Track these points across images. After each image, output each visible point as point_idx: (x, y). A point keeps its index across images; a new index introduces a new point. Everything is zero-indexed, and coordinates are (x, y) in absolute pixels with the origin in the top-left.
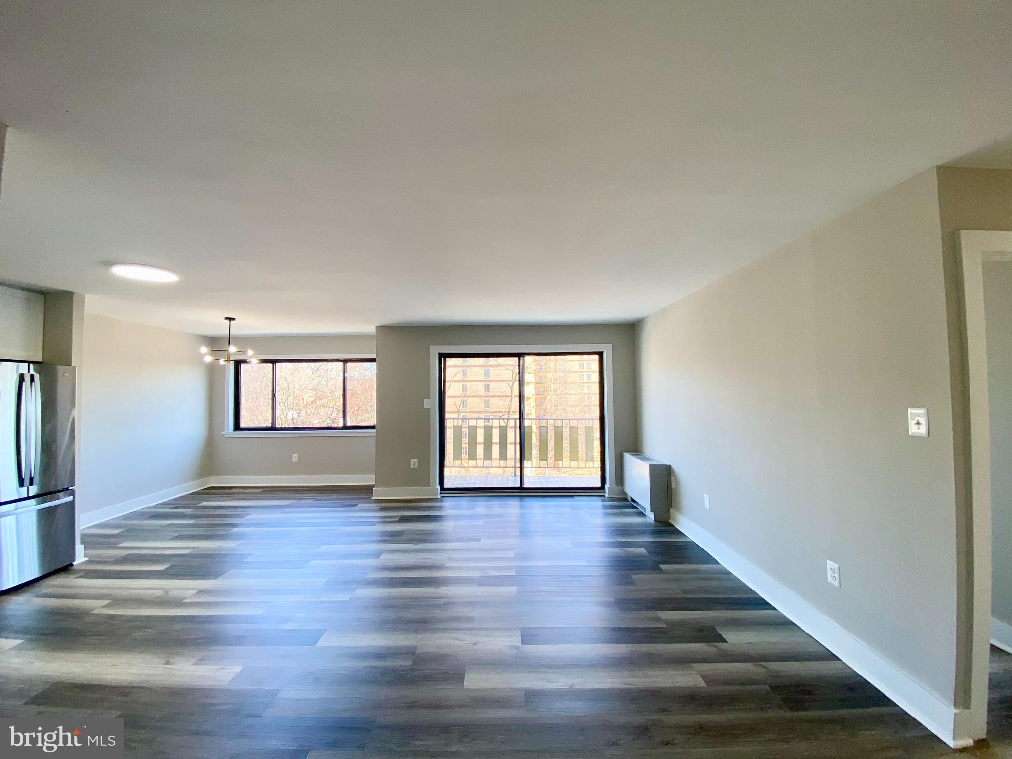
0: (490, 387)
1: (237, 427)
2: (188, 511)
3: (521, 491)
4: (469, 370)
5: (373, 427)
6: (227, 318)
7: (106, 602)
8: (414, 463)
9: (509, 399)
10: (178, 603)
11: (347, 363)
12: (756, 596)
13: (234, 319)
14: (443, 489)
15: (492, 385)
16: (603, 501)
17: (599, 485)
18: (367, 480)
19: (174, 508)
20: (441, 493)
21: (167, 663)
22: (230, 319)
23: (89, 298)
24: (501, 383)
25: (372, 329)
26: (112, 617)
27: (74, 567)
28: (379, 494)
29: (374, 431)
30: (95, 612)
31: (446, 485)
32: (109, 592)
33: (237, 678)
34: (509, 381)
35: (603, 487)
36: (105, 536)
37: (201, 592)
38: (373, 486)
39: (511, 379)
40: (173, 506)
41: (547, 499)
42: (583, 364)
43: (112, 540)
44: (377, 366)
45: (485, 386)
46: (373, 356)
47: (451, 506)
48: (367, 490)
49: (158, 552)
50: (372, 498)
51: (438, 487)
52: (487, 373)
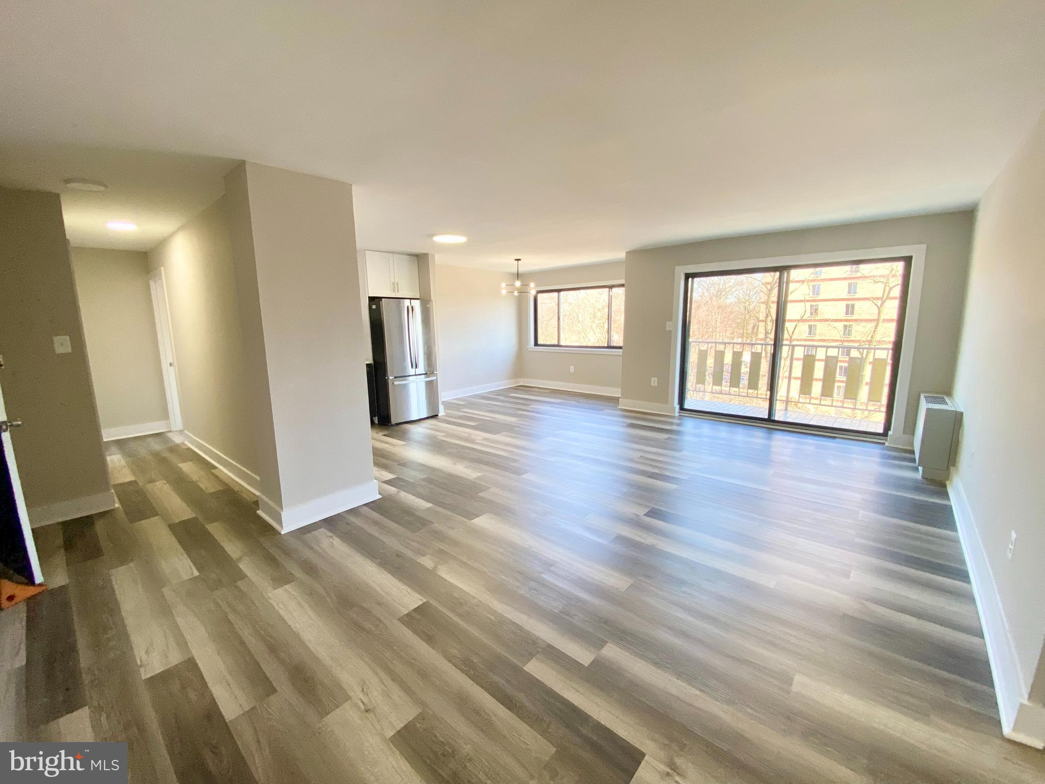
1: (536, 344)
2: (501, 398)
3: (769, 423)
4: (824, 286)
5: (620, 348)
6: (516, 260)
7: (443, 434)
8: (654, 381)
9: (874, 324)
10: (473, 442)
11: (612, 289)
12: (962, 567)
13: (519, 260)
14: (682, 408)
15: (858, 305)
16: (883, 449)
17: (881, 431)
18: (616, 392)
19: (496, 395)
20: (679, 412)
21: (454, 464)
22: (518, 260)
23: (437, 256)
25: (622, 255)
26: (444, 441)
27: (439, 417)
28: (625, 404)
29: (621, 350)
30: (438, 437)
31: (687, 405)
32: (447, 430)
33: (478, 478)
34: (877, 299)
35: (885, 434)
36: (457, 404)
37: (485, 439)
38: (619, 398)
39: (881, 296)
40: (496, 394)
41: (810, 437)
43: (459, 407)
44: (626, 291)
46: (622, 282)
47: (690, 425)
48: (614, 400)
49: (476, 416)
50: (619, 407)
51: (677, 407)
52: (851, 289)
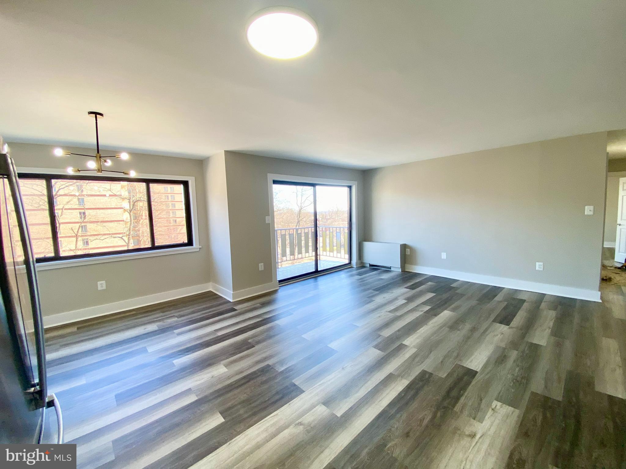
0: (87, 214)
8: (261, 266)
20: (279, 285)
24: (98, 210)
35: (350, 263)
42: (168, 196)
45: (80, 213)
